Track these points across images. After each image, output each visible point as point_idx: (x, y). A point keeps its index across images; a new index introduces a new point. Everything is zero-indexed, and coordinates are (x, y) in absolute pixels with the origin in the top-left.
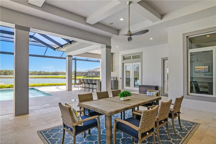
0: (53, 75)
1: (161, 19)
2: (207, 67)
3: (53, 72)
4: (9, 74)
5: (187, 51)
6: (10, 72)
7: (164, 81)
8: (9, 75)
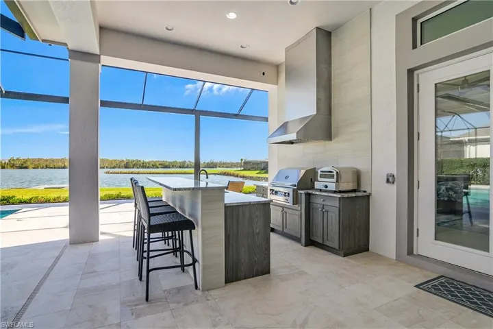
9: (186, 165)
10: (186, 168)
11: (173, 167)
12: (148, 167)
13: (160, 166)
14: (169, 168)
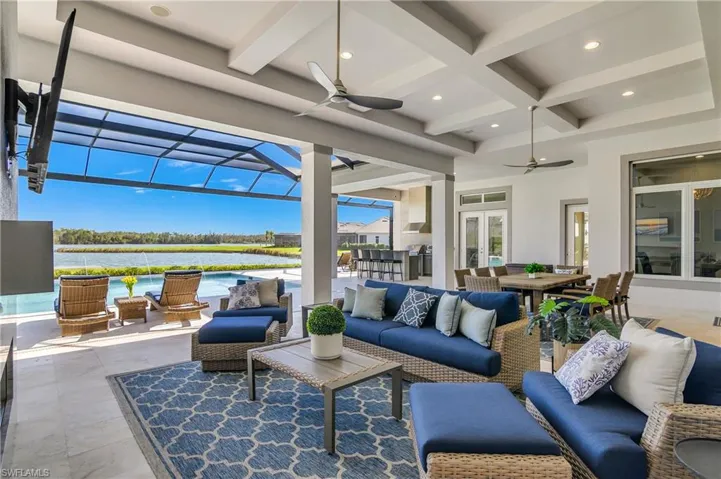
0: (201, 242)
1: (579, 127)
2: (665, 221)
3: (203, 234)
4: (73, 240)
5: (630, 190)
6: (76, 235)
7: (566, 255)
8: (76, 243)
9: (169, 239)
10: (170, 243)
11: (148, 241)
12: (104, 243)
13: (125, 241)
14: (141, 243)
